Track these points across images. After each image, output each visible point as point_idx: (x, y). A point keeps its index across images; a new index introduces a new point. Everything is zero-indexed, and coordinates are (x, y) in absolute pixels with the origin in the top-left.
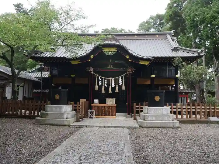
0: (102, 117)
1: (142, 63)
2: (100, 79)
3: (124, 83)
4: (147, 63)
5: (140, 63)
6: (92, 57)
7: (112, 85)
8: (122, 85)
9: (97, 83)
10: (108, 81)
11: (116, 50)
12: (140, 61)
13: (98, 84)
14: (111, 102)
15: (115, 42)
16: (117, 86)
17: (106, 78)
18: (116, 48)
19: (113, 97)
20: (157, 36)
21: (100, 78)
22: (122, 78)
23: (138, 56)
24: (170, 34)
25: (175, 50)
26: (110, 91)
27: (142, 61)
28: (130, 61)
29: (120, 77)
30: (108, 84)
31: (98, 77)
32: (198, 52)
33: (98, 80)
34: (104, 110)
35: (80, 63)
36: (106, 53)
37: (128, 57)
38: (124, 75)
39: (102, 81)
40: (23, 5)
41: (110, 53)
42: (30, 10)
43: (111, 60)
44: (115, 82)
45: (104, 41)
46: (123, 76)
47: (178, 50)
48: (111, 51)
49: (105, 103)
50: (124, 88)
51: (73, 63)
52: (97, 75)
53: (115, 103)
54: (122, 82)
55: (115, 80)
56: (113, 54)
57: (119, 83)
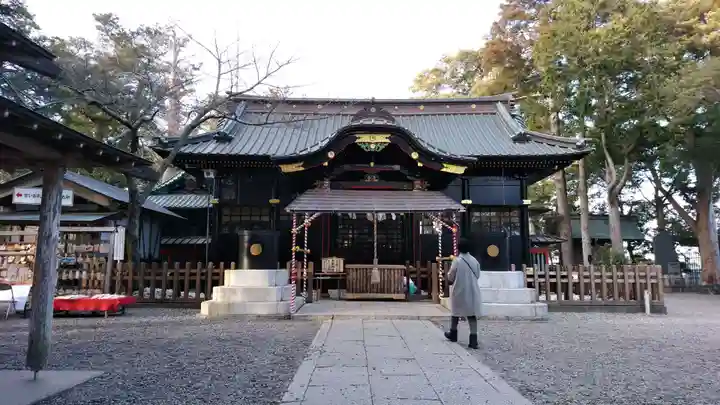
1: (449, 171)
4: (460, 170)
5: (444, 170)
6: (331, 155)
11: (388, 141)
12: (445, 165)
15: (385, 121)
18: (388, 136)
20: (474, 106)
23: (441, 153)
24: (505, 102)
25: (521, 139)
27: (449, 165)
28: (420, 164)
32: (578, 144)
35: (302, 169)
36: (363, 146)
37: (415, 156)
40: (117, 19)
41: (373, 146)
43: (372, 164)
45: (361, 118)
47: (528, 140)
48: (376, 143)
51: (286, 169)
56: (380, 149)
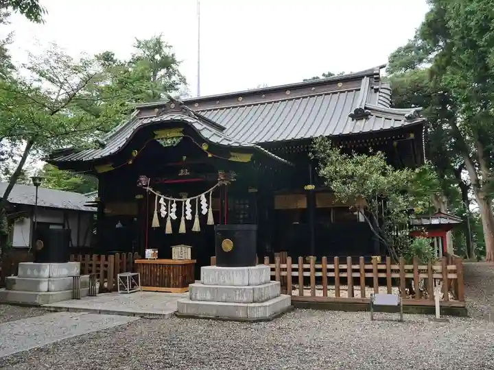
0: (155, 289)
1: (234, 159)
2: (162, 201)
3: (210, 209)
4: (246, 158)
5: (232, 159)
6: (135, 153)
7: (185, 215)
8: (207, 213)
9: (156, 212)
10: (179, 205)
11: (182, 135)
12: (232, 154)
13: (159, 214)
14: (182, 254)
16: (197, 216)
17: (175, 200)
18: (181, 129)
19: (186, 243)
20: (340, 84)
21: (162, 199)
22: (207, 196)
24: (372, 76)
25: (358, 116)
26: (182, 229)
27: (235, 154)
28: (210, 155)
29: (203, 196)
30: (178, 213)
31: (159, 198)
33: (159, 205)
34: (158, 274)
35: (113, 169)
36: (161, 142)
37: (205, 147)
38: (212, 189)
39: (166, 207)
40: (114, 55)
41: (169, 142)
42: (130, 62)
43: (184, 158)
44: (193, 208)
46: (209, 192)
48: (173, 138)
49: (170, 257)
50: (211, 221)
52: (157, 194)
53: (189, 257)
54: (208, 208)
55: (192, 202)
56: (176, 143)
57: (200, 210)
